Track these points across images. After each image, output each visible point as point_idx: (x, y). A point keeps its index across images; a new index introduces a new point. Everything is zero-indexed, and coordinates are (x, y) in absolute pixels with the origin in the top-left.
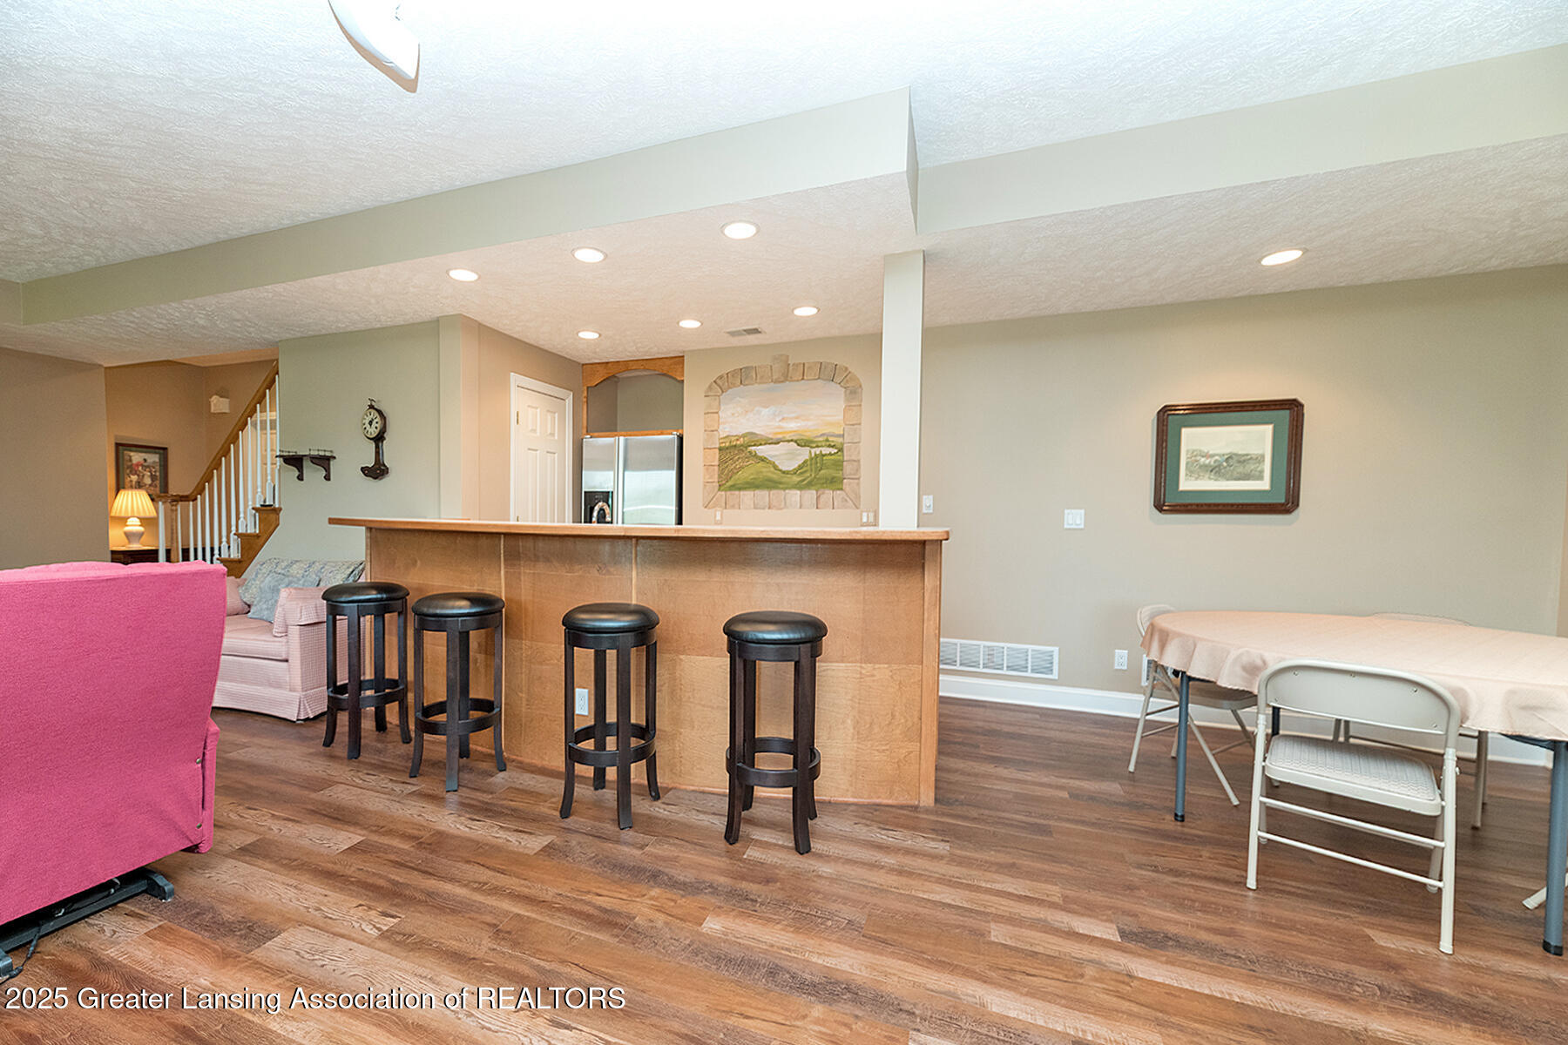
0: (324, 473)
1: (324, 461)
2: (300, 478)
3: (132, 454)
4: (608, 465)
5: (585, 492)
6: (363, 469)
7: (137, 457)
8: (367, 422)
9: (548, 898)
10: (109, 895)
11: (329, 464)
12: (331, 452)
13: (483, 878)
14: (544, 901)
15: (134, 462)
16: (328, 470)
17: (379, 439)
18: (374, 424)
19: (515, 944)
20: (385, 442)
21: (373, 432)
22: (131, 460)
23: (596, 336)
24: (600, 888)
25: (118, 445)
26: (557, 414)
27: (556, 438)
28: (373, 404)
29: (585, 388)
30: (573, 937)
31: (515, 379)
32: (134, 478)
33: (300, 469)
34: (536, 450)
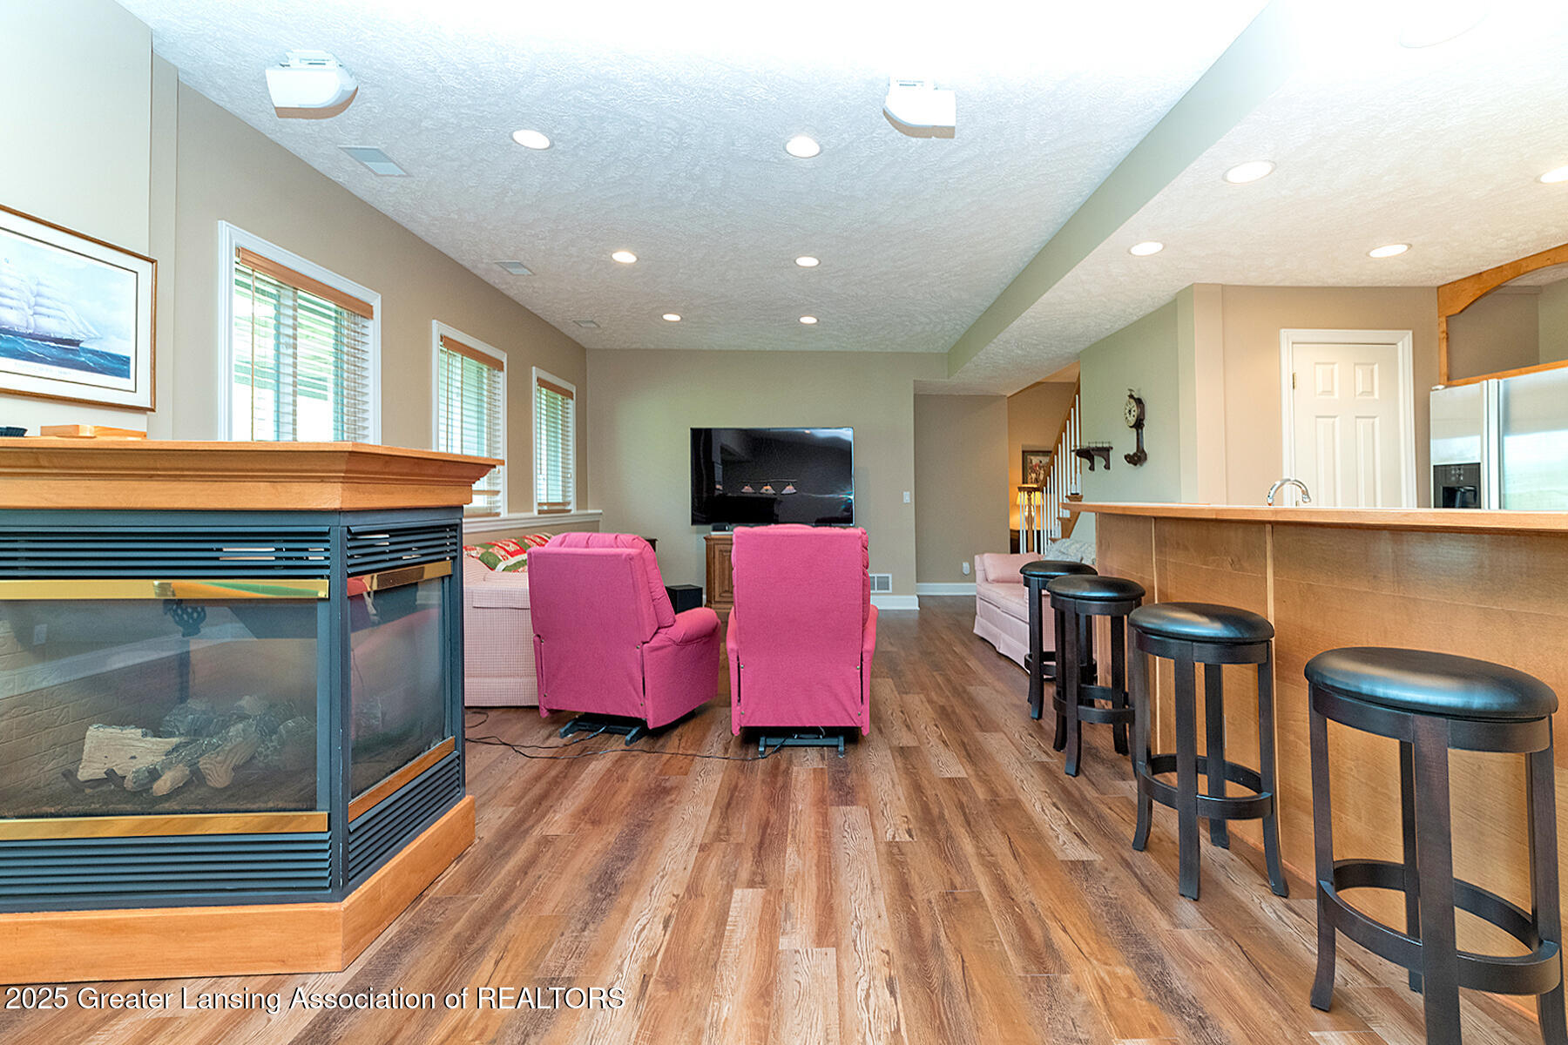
0: (1104, 463)
1: (1105, 452)
2: (1092, 468)
3: (1032, 458)
4: (1470, 425)
5: (1434, 466)
6: (1126, 457)
7: (1035, 460)
8: (1127, 411)
9: (1020, 899)
10: (819, 738)
11: (1109, 455)
12: (1109, 443)
13: (996, 850)
14: (1013, 899)
15: (1034, 464)
16: (1107, 460)
17: (1139, 425)
18: (1133, 413)
19: (948, 910)
20: (1144, 429)
21: (1132, 420)
22: (1031, 462)
23: (1402, 249)
24: (1075, 925)
25: (1023, 452)
26: (1376, 366)
27: (1376, 396)
28: (1133, 393)
29: (1444, 319)
30: (992, 942)
31: (1287, 336)
32: (1034, 475)
33: (1091, 460)
34: (1335, 417)
